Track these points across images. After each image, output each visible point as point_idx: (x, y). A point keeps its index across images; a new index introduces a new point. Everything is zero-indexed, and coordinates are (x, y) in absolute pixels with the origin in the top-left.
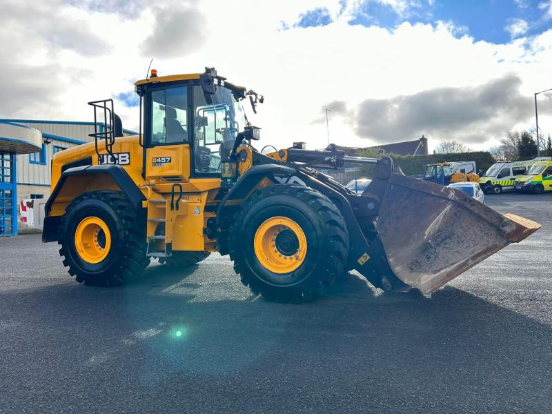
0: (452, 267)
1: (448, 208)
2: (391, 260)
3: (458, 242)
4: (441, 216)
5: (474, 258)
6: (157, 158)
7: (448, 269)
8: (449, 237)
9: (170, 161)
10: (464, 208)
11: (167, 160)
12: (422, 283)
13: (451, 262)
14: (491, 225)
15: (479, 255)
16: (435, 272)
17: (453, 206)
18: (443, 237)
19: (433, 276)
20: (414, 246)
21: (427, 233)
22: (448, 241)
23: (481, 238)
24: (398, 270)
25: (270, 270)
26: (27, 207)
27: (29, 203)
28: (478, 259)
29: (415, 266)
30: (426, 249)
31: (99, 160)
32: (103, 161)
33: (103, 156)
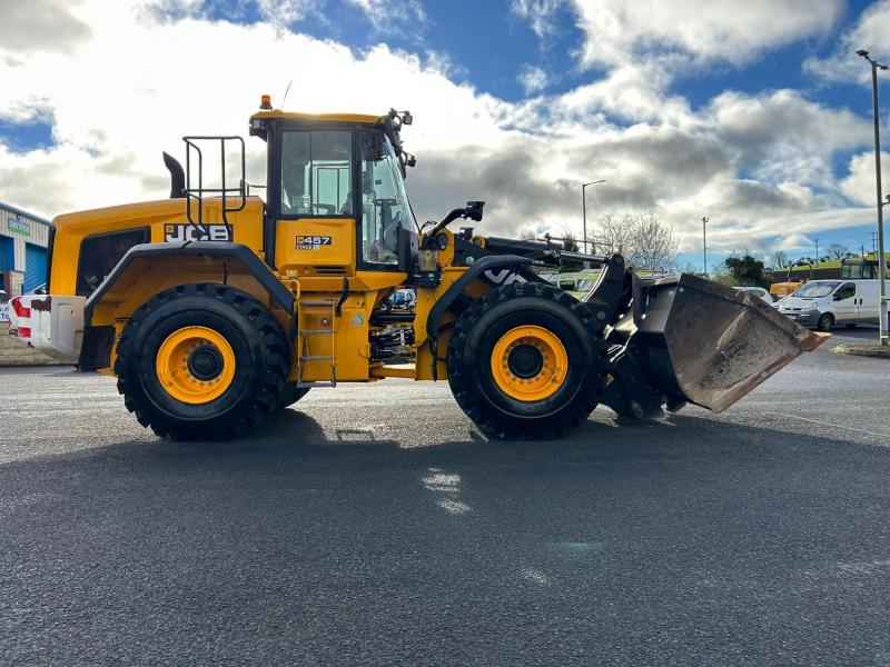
0: (745, 381)
1: (742, 315)
2: (679, 376)
3: (752, 353)
4: (735, 324)
5: (768, 369)
6: (305, 237)
7: (742, 383)
8: (743, 347)
9: (329, 243)
10: (760, 315)
11: (323, 240)
13: (744, 375)
14: (786, 333)
15: (773, 365)
16: (728, 387)
17: (748, 313)
18: (737, 347)
19: (726, 391)
20: (707, 357)
21: (719, 343)
22: (742, 351)
23: (776, 348)
24: (688, 387)
25: (515, 396)
26: (32, 310)
27: (39, 301)
28: (773, 370)
29: (706, 382)
30: (719, 361)
31: (166, 234)
32: (175, 235)
33: (176, 226)
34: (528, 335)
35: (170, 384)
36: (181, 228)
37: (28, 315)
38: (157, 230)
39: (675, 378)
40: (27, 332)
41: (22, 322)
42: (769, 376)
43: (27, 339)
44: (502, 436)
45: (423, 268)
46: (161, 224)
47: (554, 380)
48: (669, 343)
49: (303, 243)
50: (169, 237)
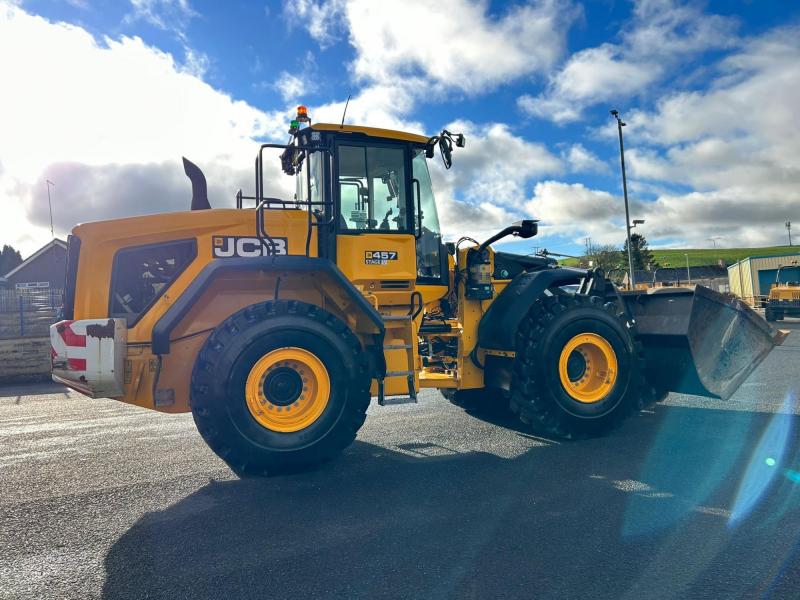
0: (741, 372)
1: (736, 318)
2: (699, 371)
3: (744, 349)
4: (732, 326)
5: (754, 361)
6: (374, 252)
7: (739, 374)
8: (738, 345)
9: (396, 258)
10: (747, 318)
11: (390, 256)
12: (723, 389)
13: (740, 368)
14: (763, 331)
15: (758, 357)
16: (730, 378)
17: (739, 317)
18: (734, 344)
19: (730, 382)
20: (716, 354)
21: (723, 341)
22: (737, 348)
23: (758, 344)
24: (704, 379)
25: (579, 399)
26: (89, 339)
27: (97, 326)
28: (757, 362)
29: (717, 375)
30: (723, 356)
31: (214, 247)
32: (225, 248)
33: (225, 239)
34: (585, 341)
35: (261, 413)
36: (231, 242)
37: (83, 344)
38: (204, 243)
39: (696, 372)
40: (80, 364)
41: (75, 353)
42: (755, 367)
43: (81, 373)
44: (569, 437)
45: (481, 282)
46: (209, 236)
47: (608, 382)
48: (691, 343)
49: (372, 258)
50: (218, 252)
